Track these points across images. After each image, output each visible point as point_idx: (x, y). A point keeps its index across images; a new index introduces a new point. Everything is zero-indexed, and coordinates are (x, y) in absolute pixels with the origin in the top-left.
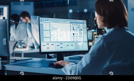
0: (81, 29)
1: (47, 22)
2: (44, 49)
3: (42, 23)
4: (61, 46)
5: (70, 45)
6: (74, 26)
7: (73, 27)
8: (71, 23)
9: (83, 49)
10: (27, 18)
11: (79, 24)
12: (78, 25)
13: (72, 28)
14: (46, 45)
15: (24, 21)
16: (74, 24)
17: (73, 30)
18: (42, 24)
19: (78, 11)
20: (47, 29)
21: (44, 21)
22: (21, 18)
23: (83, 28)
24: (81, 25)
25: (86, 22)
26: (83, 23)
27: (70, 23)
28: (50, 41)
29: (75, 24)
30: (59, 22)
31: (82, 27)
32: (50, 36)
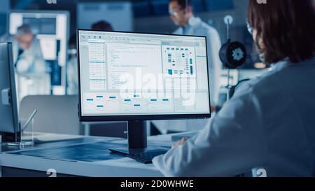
0: (191, 60)
1: (99, 41)
2: (88, 109)
3: (87, 44)
4: (135, 101)
6: (170, 51)
7: (170, 55)
8: (164, 43)
11: (184, 48)
12: (182, 49)
13: (166, 57)
14: (95, 100)
16: (171, 47)
17: (170, 61)
18: (86, 47)
20: (98, 60)
21: (90, 40)
23: (196, 56)
24: (191, 49)
26: (197, 44)
27: (160, 43)
28: (105, 89)
29: (175, 47)
30: (131, 42)
31: (193, 53)
32: (107, 77)
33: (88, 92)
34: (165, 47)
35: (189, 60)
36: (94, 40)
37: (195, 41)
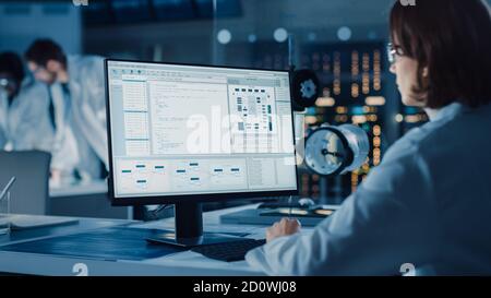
0: (269, 107)
1: (138, 77)
2: (125, 187)
3: (119, 82)
4: (193, 172)
5: (227, 170)
6: (240, 94)
7: (239, 100)
8: (231, 81)
9: (277, 183)
10: (54, 65)
11: (260, 88)
12: (257, 91)
13: (234, 104)
14: (134, 169)
15: (43, 75)
16: (240, 87)
17: (240, 108)
18: (119, 88)
19: (252, 38)
20: (138, 108)
21: (124, 76)
22: (32, 66)
23: (276, 101)
24: (269, 90)
25: (288, 78)
26: (278, 83)
27: (225, 81)
28: (148, 154)
29: (247, 88)
30: (184, 79)
31: (272, 95)
32: (151, 135)
33: (123, 159)
34: (232, 87)
35: (266, 108)
36: (130, 77)
37: (275, 78)
